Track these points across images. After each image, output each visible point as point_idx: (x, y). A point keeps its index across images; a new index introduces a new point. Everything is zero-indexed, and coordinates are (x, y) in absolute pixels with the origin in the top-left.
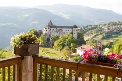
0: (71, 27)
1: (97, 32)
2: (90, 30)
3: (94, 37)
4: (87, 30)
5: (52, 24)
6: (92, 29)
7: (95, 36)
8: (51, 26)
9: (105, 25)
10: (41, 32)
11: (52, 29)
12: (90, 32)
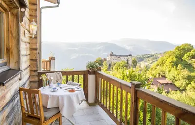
0: (127, 56)
1: (153, 59)
2: (147, 58)
3: (150, 64)
4: (145, 58)
5: (113, 53)
6: (149, 57)
7: (152, 62)
8: (112, 55)
9: (160, 54)
10: (105, 60)
11: (113, 57)
12: (147, 59)
